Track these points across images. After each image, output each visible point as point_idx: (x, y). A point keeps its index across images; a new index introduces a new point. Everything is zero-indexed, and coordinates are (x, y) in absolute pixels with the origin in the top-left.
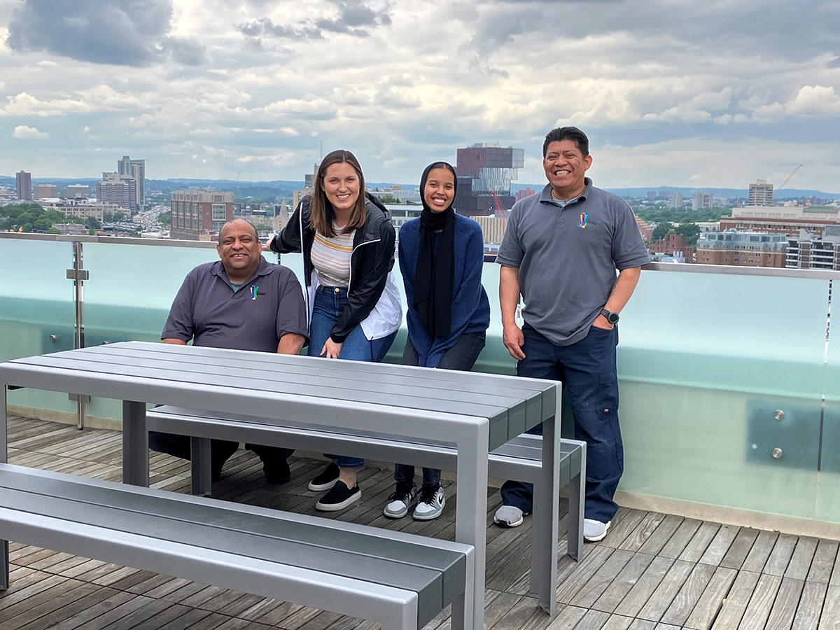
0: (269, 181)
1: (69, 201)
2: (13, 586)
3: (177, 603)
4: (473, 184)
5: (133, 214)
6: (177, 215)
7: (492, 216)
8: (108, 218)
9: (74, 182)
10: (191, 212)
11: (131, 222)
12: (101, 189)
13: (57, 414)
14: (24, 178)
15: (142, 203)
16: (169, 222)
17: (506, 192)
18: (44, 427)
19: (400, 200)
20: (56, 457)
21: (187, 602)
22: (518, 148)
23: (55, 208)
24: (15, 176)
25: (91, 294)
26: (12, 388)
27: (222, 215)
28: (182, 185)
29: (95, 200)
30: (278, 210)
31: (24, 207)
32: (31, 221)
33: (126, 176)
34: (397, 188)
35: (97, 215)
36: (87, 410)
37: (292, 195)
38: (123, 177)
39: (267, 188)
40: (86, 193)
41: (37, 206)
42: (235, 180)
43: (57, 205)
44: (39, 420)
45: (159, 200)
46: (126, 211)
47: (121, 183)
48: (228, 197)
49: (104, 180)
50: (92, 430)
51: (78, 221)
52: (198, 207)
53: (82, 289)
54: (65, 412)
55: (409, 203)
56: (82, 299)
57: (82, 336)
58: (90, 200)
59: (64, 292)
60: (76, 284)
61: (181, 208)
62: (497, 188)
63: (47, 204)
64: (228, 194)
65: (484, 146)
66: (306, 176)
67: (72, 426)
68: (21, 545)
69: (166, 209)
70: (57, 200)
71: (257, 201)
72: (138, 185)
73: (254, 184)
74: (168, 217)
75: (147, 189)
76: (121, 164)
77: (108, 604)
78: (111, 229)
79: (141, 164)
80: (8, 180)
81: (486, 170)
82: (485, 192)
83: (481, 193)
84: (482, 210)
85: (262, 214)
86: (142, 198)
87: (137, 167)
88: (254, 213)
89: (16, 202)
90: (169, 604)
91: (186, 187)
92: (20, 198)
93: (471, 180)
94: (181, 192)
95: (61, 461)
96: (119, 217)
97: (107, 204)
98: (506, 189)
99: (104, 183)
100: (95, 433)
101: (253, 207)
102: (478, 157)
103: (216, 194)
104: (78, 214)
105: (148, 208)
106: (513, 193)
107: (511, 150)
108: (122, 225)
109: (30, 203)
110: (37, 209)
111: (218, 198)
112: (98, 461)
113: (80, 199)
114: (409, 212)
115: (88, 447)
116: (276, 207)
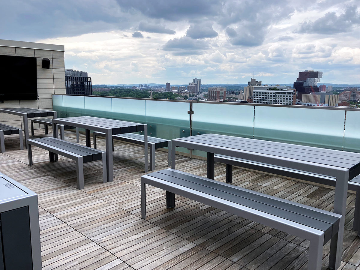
0: (237, 84)
1: (180, 91)
2: (176, 206)
3: (226, 219)
4: (304, 83)
5: (197, 95)
6: (210, 94)
7: (310, 94)
8: (190, 96)
9: (181, 86)
10: (214, 94)
11: (197, 97)
12: (189, 87)
13: (184, 153)
14: (168, 84)
15: (200, 91)
16: (207, 97)
17: (316, 86)
18: (180, 157)
19: (279, 89)
20: (184, 166)
21: (229, 218)
22: (320, 71)
23: (176, 93)
24: (166, 84)
25: (194, 118)
26: (177, 147)
27: (222, 94)
28: (211, 86)
29: (187, 91)
30: (239, 93)
31: (168, 93)
32: (170, 97)
33: (196, 84)
34: (278, 85)
35: (187, 95)
36: (192, 153)
37: (244, 88)
38: (195, 84)
39: (236, 86)
40: (185, 89)
41: (171, 92)
42: (227, 84)
43: (177, 92)
44: (179, 155)
45: (204, 90)
46: (196, 94)
47: (194, 85)
48: (225, 89)
49: (190, 85)
50: (194, 159)
51: (182, 97)
52: (216, 92)
53: (192, 117)
54: (186, 153)
55: (282, 90)
56: (192, 120)
57: (192, 130)
58: (186, 91)
59: (187, 118)
60: (190, 115)
61: (211, 93)
62: (312, 85)
63: (174, 92)
64: (225, 88)
65: (308, 71)
66: (249, 82)
67: (188, 157)
68: (184, 197)
69: (207, 93)
70: (177, 91)
71: (233, 90)
72: (199, 86)
73: (232, 85)
74: (207, 95)
75: (201, 87)
76: (194, 80)
77: (205, 216)
78: (191, 99)
79: (200, 80)
80: (164, 85)
81: (309, 79)
82: (308, 86)
83: (307, 86)
84: (306, 92)
85: (234, 94)
86: (200, 90)
87: (199, 81)
88: (232, 94)
89: (166, 92)
90: (224, 219)
91: (212, 86)
92: (167, 90)
93: (303, 82)
94: (211, 88)
95: (186, 168)
96: (193, 95)
97: (190, 92)
98: (316, 85)
99: (189, 86)
100: (195, 160)
101: (232, 92)
102: (306, 75)
103: (221, 88)
104: (182, 95)
105: (201, 93)
106: (318, 86)
107: (318, 72)
108: (194, 98)
109: (170, 92)
110: (171, 93)
111: (221, 90)
112: (197, 169)
113: (183, 90)
114: (282, 93)
115: (193, 164)
116: (239, 92)
